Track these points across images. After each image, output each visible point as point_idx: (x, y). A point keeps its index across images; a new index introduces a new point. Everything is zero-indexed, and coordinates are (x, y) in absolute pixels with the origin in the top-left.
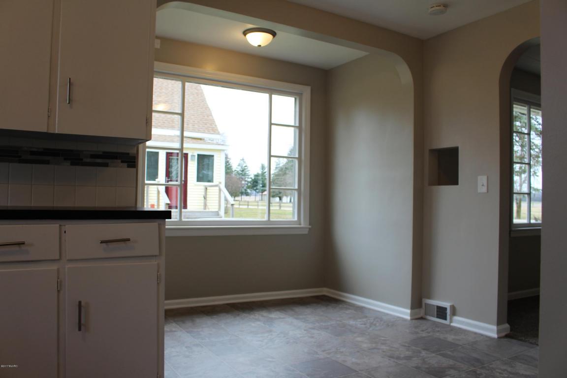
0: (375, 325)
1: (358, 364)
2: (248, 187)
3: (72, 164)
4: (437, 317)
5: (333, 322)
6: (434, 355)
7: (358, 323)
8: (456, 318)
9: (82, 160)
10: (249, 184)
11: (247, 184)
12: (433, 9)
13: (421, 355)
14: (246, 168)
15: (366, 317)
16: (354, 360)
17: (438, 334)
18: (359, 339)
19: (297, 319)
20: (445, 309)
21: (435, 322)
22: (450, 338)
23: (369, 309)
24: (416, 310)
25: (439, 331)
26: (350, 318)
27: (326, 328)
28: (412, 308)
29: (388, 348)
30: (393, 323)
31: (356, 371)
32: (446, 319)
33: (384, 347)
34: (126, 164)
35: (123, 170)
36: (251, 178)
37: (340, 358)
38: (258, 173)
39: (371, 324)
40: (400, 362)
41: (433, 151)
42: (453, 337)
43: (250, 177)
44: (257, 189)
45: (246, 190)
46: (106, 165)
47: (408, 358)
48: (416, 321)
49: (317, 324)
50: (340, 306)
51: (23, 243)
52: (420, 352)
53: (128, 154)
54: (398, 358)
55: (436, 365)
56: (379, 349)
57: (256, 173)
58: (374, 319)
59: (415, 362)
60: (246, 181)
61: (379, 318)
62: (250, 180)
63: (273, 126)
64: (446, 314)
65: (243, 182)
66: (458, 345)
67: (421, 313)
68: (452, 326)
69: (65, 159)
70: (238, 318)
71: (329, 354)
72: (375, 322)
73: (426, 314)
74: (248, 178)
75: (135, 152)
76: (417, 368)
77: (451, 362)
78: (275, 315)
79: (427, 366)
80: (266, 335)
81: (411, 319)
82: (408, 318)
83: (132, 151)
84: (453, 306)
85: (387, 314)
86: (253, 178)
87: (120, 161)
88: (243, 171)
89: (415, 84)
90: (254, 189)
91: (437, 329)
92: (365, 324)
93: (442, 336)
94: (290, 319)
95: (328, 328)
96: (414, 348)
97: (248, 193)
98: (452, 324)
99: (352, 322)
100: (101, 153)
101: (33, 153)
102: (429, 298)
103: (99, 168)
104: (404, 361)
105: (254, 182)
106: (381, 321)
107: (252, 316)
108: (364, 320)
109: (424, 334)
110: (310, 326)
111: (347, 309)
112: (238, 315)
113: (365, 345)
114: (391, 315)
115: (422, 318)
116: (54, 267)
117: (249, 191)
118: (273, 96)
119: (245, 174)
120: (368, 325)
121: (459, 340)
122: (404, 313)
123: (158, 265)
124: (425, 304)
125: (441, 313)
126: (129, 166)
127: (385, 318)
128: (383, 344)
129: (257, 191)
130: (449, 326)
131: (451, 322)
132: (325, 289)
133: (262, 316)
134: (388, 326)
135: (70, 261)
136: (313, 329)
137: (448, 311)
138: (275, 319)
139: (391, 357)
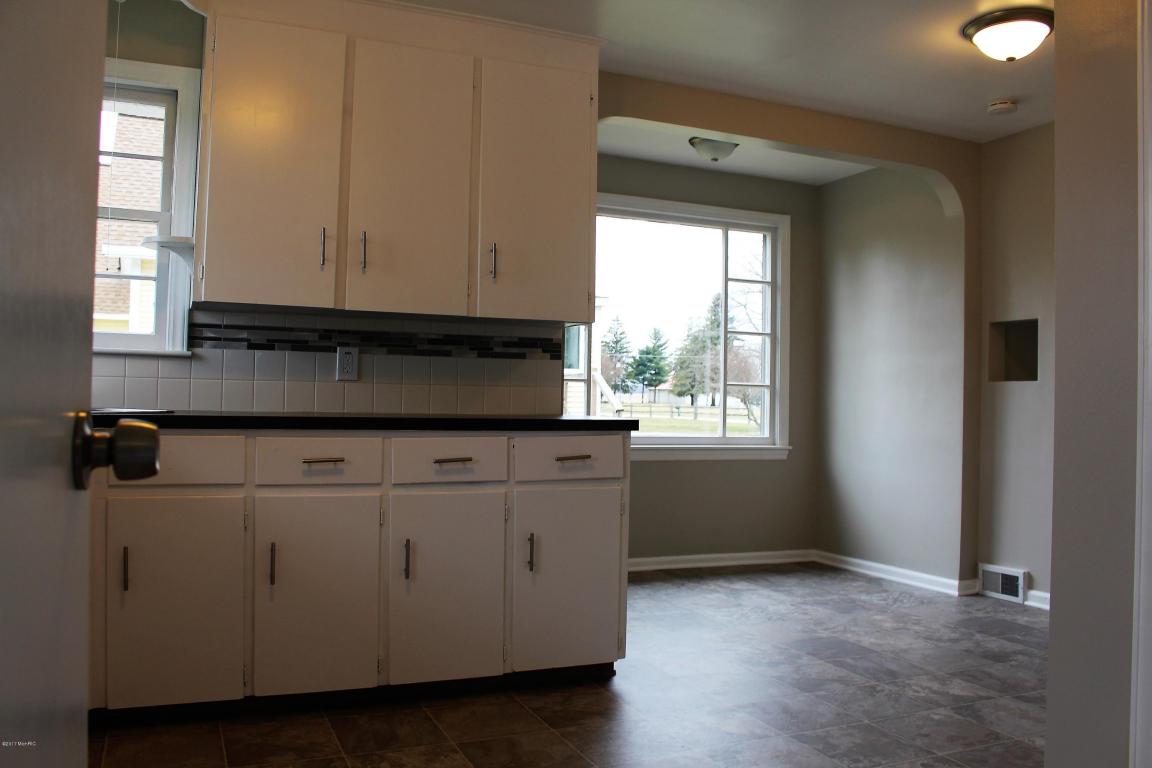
0: (901, 601)
1: (880, 645)
2: (629, 376)
3: (480, 356)
4: (1003, 593)
5: (835, 597)
6: (994, 638)
7: (875, 599)
8: (1033, 593)
9: (492, 349)
10: (630, 369)
11: (626, 370)
12: (995, 107)
13: (975, 638)
14: (622, 336)
15: (886, 591)
16: (872, 640)
17: (1002, 615)
18: (879, 617)
19: (776, 591)
20: (1016, 579)
21: (998, 600)
22: (1022, 620)
23: (891, 582)
24: (967, 582)
25: (1004, 611)
26: (861, 592)
27: (825, 604)
28: (962, 578)
29: (923, 629)
30: (929, 600)
31: (876, 652)
32: (1016, 595)
33: (917, 628)
34: (548, 355)
35: (545, 362)
36: (634, 358)
37: (851, 637)
38: (647, 348)
39: (895, 600)
40: (942, 644)
41: (996, 326)
42: (1026, 619)
43: (630, 355)
44: (644, 380)
45: (623, 381)
46: (522, 356)
47: (956, 641)
48: (968, 599)
49: (809, 599)
50: (843, 576)
51: (470, 460)
52: (973, 635)
53: (552, 340)
54: (939, 640)
55: (997, 650)
56: (908, 629)
57: (643, 348)
58: (900, 594)
59: (966, 644)
60: (624, 362)
61: (908, 593)
62: (631, 360)
63: (730, 283)
64: (1017, 587)
65: (618, 365)
66: (1034, 629)
67: (977, 586)
68: (1027, 606)
69: (471, 349)
70: (683, 588)
71: (834, 632)
72: (901, 598)
73: (984, 587)
74: (627, 357)
75: (561, 337)
76: (968, 651)
77: (1020, 647)
78: (740, 585)
79: (981, 650)
80: (734, 609)
81: (960, 596)
82: (955, 593)
83: (556, 337)
84: (1029, 573)
85: (921, 589)
86: (637, 358)
87: (540, 350)
88: (617, 342)
89: (966, 215)
90: (638, 380)
91: (1002, 609)
92: (885, 600)
93: (1008, 618)
94: (766, 592)
95: (826, 604)
96: (963, 630)
97: (628, 386)
98: (1026, 603)
99: (864, 597)
100: (516, 340)
101: (431, 341)
102: (990, 561)
103: (513, 361)
104: (948, 644)
105: (638, 366)
106: (911, 596)
107: (705, 587)
108: (884, 595)
109: (980, 615)
110: (799, 600)
111: (853, 580)
112: (683, 585)
113: (888, 625)
114: (927, 590)
115: (977, 595)
116: (502, 490)
117: (629, 383)
118: (729, 232)
119: (622, 348)
120: (890, 601)
121: (1035, 623)
122: (948, 586)
123: (622, 490)
124: (983, 571)
125: (1009, 584)
126: (552, 358)
127: (917, 593)
128: (915, 624)
129: (646, 383)
130: (1022, 605)
131: (1025, 599)
132: (813, 552)
133: (721, 587)
134: (922, 603)
135: (518, 482)
136: (805, 603)
137: (1021, 582)
138: (742, 590)
139: (927, 638)
